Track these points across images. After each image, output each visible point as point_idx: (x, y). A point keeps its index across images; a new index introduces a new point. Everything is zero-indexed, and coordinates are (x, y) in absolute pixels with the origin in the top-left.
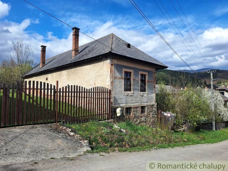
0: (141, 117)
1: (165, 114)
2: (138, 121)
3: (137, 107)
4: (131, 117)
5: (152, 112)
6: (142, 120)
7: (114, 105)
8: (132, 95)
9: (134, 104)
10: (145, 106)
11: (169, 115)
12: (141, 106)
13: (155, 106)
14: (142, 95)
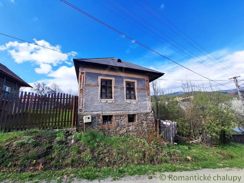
0: (129, 126)
1: (165, 123)
2: (125, 130)
3: (121, 116)
4: (112, 126)
5: (146, 121)
6: (130, 129)
7: (84, 112)
8: (114, 102)
9: (116, 112)
10: (135, 115)
11: (169, 124)
12: (127, 114)
13: (151, 114)
14: (129, 103)
